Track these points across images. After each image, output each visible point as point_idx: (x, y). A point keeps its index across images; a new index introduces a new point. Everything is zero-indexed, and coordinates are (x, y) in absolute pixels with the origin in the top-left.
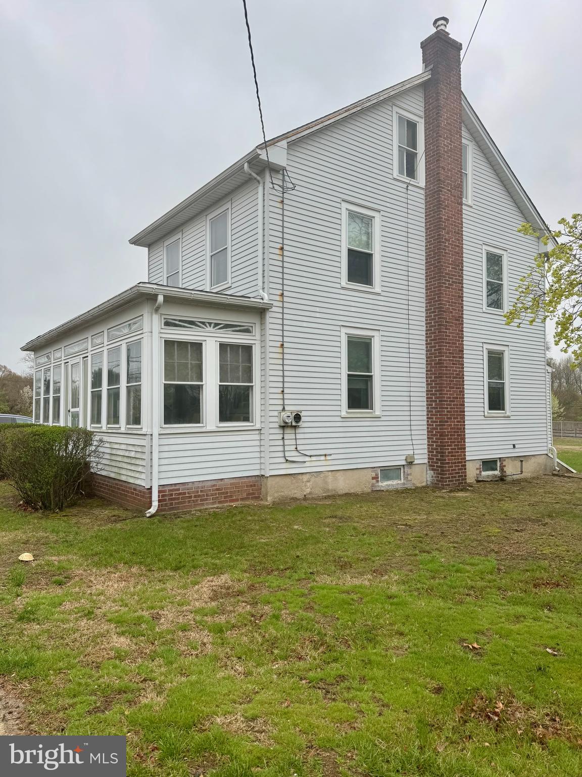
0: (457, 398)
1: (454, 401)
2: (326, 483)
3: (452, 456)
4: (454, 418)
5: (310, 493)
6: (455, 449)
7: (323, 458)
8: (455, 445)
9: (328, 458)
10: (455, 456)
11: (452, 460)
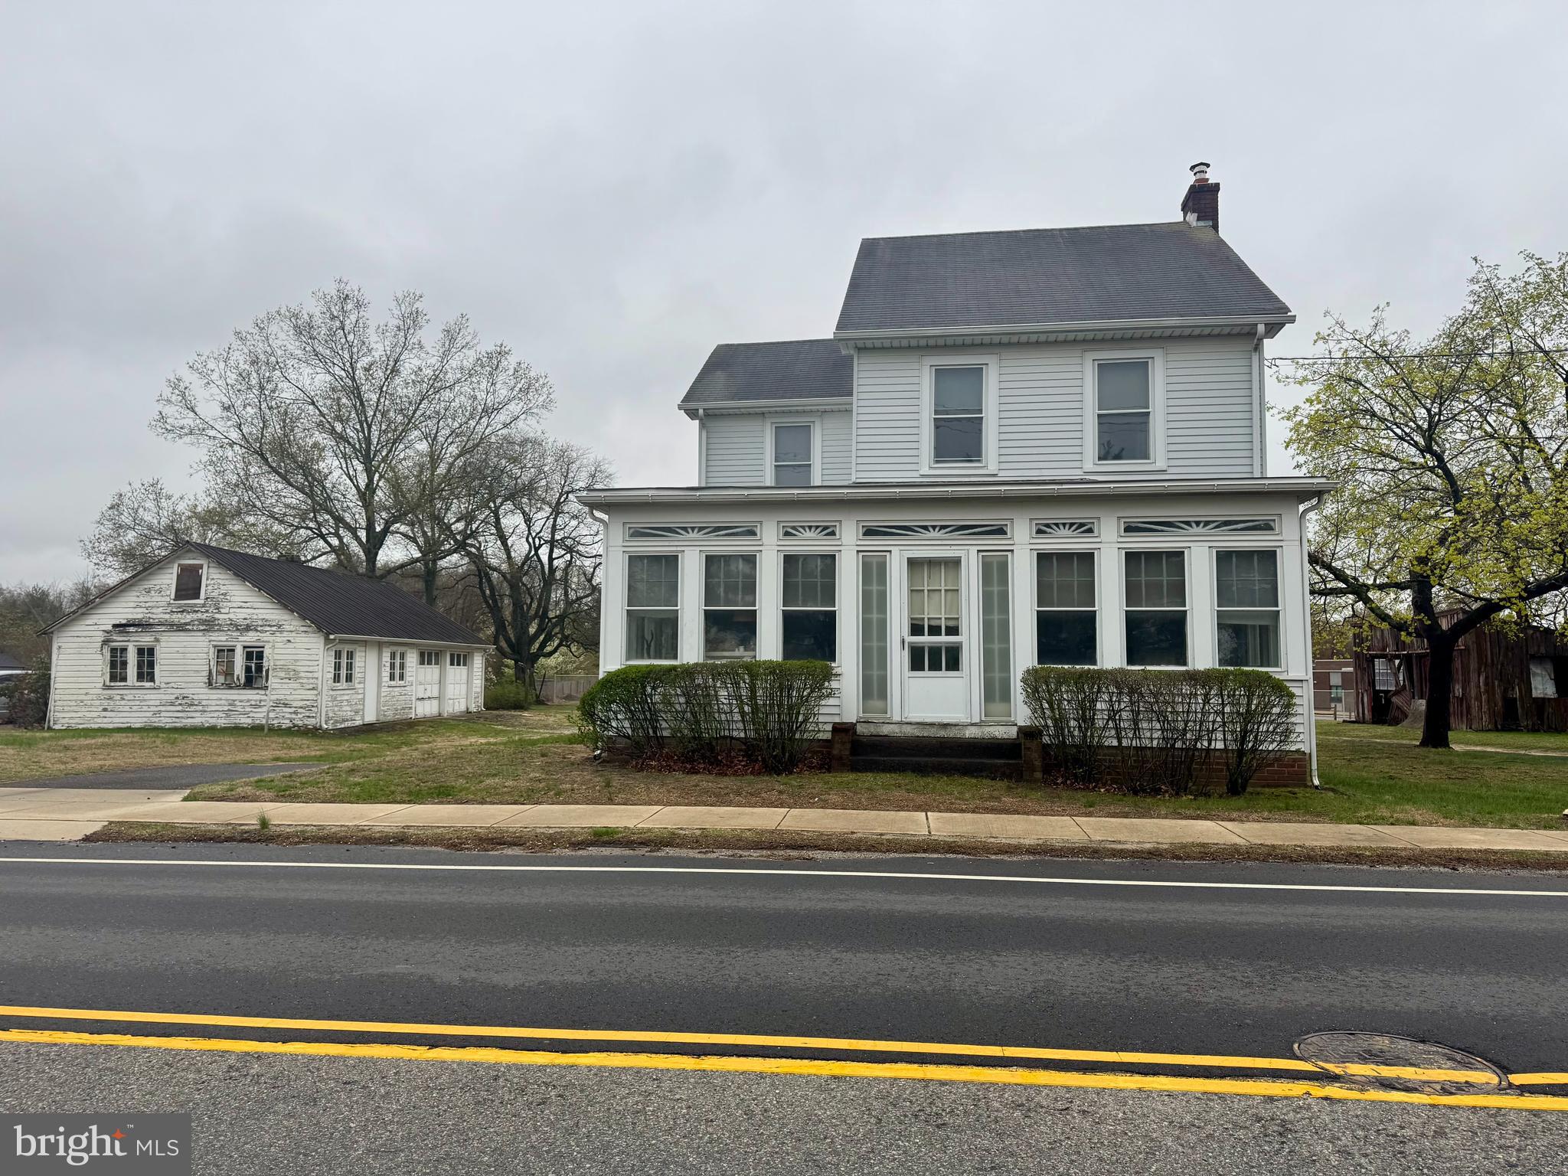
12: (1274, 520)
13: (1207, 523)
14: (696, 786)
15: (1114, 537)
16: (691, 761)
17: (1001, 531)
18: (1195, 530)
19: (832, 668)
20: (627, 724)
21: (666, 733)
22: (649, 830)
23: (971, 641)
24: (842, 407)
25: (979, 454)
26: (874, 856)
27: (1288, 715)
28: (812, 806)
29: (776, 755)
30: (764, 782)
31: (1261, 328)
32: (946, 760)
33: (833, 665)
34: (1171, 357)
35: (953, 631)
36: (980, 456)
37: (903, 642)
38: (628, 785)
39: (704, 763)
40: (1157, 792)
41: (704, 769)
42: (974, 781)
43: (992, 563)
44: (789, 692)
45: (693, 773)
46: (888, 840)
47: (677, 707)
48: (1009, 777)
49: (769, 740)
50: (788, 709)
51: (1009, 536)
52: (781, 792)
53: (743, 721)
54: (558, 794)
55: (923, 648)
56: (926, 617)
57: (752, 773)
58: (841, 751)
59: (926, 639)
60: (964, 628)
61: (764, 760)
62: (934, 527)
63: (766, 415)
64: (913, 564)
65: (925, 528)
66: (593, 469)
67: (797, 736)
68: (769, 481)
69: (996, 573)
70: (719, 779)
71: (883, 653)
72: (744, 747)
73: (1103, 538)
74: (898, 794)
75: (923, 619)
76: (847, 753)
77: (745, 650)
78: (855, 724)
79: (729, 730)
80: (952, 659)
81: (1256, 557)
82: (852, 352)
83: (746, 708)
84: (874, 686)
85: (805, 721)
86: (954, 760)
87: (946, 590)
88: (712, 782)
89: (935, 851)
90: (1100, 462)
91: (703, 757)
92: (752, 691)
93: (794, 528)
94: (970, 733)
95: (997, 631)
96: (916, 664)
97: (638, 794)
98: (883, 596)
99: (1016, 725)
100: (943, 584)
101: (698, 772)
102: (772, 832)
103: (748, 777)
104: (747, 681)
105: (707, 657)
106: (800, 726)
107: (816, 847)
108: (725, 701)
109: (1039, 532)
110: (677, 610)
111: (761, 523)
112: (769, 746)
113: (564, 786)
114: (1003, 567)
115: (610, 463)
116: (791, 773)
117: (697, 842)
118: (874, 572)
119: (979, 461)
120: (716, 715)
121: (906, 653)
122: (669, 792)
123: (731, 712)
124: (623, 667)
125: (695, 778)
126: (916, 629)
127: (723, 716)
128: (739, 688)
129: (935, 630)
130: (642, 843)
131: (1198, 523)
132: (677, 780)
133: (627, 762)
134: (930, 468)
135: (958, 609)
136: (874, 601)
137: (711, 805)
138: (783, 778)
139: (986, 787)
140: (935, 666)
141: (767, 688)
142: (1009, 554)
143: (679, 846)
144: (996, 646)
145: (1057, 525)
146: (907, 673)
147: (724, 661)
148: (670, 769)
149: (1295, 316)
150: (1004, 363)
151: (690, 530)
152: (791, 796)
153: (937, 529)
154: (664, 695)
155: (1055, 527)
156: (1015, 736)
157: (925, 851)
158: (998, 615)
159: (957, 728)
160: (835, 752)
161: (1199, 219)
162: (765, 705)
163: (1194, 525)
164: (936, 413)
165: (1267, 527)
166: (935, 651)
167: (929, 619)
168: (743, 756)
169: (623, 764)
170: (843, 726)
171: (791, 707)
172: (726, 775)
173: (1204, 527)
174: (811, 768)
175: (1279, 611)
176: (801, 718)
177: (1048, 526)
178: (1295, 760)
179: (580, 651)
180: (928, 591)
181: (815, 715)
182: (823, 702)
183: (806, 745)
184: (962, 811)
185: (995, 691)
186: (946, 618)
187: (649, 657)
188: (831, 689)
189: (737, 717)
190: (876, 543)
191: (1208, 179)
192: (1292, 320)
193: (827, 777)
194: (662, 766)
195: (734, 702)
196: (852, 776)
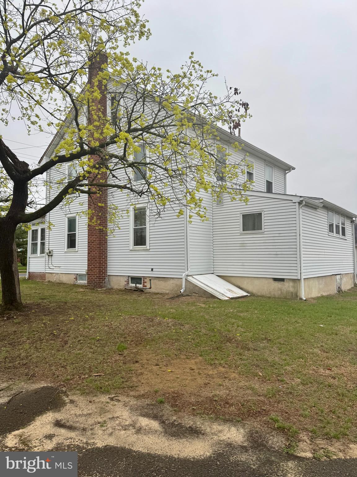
0: (95, 241)
1: (94, 243)
2: (60, 278)
3: (91, 271)
4: (94, 251)
5: (55, 281)
6: (93, 267)
7: (58, 268)
8: (93, 266)
9: (60, 268)
10: (93, 271)
11: (91, 273)
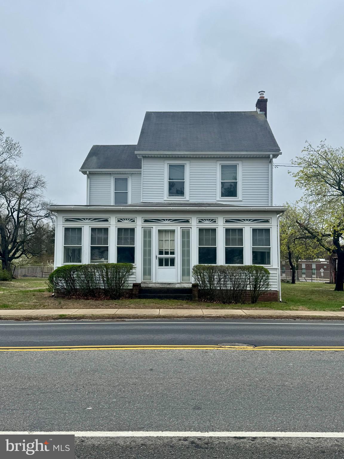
12: (269, 219)
13: (250, 220)
14: (89, 303)
15: (222, 224)
16: (86, 296)
17: (188, 221)
18: (246, 222)
19: (133, 265)
20: (65, 285)
21: (78, 287)
22: (76, 315)
23: (178, 257)
24: (139, 172)
25: (183, 194)
26: (142, 319)
27: (268, 279)
28: (126, 308)
29: (115, 294)
30: (111, 302)
31: (271, 156)
32: (169, 294)
33: (133, 264)
34: (244, 164)
35: (172, 253)
36: (184, 194)
37: (156, 257)
38: (66, 303)
39: (91, 297)
40: (231, 302)
41: (91, 298)
42: (177, 301)
43: (185, 231)
44: (119, 273)
45: (87, 300)
46: (147, 316)
47: (82, 278)
48: (188, 299)
49: (112, 289)
50: (119, 279)
51: (190, 223)
52: (116, 305)
53: (104, 283)
54: (44, 306)
55: (163, 259)
56: (164, 249)
57: (106, 299)
58: (135, 292)
59: (164, 256)
60: (176, 253)
61: (110, 295)
62: (167, 220)
63: (111, 174)
64: (160, 231)
65: (164, 220)
66: (37, 179)
67: (121, 288)
68: (112, 203)
69: (186, 234)
70: (96, 301)
71: (150, 260)
72: (104, 292)
73: (219, 224)
74: (152, 304)
75: (163, 249)
76: (138, 293)
77: (104, 259)
78: (141, 284)
79: (99, 286)
80: (172, 262)
81: (264, 230)
82: (141, 158)
83: (105, 279)
84: (147, 272)
85: (124, 283)
86: (171, 295)
87: (170, 240)
88: (94, 302)
89: (159, 318)
90: (222, 198)
91: (90, 295)
92: (107, 273)
93: (121, 219)
94: (177, 286)
95: (186, 253)
96: (161, 264)
97: (70, 306)
98: (150, 242)
99: (192, 283)
100: (169, 238)
101: (89, 300)
102: (113, 314)
103: (105, 301)
104: (105, 270)
105: (91, 262)
106: (123, 284)
107: (126, 318)
108: (98, 277)
109: (200, 222)
110: (81, 246)
111: (110, 217)
112: (112, 291)
113: (45, 304)
114: (188, 233)
115: (44, 177)
116: (119, 299)
117: (91, 317)
118: (147, 234)
119: (183, 196)
120: (95, 281)
121: (157, 260)
122: (80, 305)
123: (100, 280)
124: (63, 265)
125: (88, 301)
126: (161, 253)
127: (97, 281)
128: (102, 272)
129: (167, 253)
130: (74, 318)
131: (247, 220)
132: (83, 302)
133: (65, 297)
134: (167, 198)
135: (174, 247)
136: (147, 244)
137: (94, 309)
138: (116, 301)
139: (179, 302)
140: (167, 265)
141: (111, 272)
142: (190, 229)
143: (85, 318)
144: (186, 258)
145: (205, 220)
146: (158, 267)
147: (97, 263)
148: (80, 299)
149: (282, 153)
150: (191, 164)
151: (86, 219)
152: (119, 305)
153: (168, 220)
154: (78, 275)
155: (204, 220)
156: (191, 287)
157: (157, 318)
158: (187, 248)
159: (173, 284)
160: (133, 293)
161: (260, 111)
162: (111, 277)
163: (246, 220)
164: (170, 179)
165: (267, 221)
166: (167, 260)
167: (165, 249)
168: (104, 294)
169: (63, 298)
170: (137, 284)
171: (119, 278)
172: (98, 300)
173: (249, 221)
174: (126, 298)
175: (270, 248)
176: (123, 282)
177: (202, 220)
178: (274, 293)
179: (31, 257)
180: (165, 240)
181: (127, 281)
182: (130, 277)
183: (124, 291)
184: (171, 309)
185: (185, 273)
186: (170, 249)
187: (71, 262)
188: (133, 272)
189: (102, 282)
190: (148, 225)
191: (264, 97)
192: (281, 154)
193: (131, 300)
194: (77, 298)
195: (101, 277)
196: (139, 300)
